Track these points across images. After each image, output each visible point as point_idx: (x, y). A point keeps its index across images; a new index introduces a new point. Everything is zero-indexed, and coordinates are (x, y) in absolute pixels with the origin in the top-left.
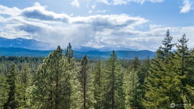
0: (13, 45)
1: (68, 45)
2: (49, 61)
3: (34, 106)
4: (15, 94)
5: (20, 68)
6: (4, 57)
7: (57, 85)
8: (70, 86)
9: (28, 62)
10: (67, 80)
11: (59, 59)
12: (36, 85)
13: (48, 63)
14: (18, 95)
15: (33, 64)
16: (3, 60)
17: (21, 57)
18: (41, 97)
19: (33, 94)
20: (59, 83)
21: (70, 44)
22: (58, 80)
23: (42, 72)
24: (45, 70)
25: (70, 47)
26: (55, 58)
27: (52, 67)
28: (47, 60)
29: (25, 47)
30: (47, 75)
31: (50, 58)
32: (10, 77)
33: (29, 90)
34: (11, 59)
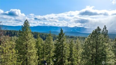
0: (73, 30)
1: (104, 27)
2: (92, 36)
3: (82, 62)
4: (73, 55)
5: (75, 42)
6: (68, 36)
7: (97, 52)
8: (106, 53)
9: (79, 39)
10: (103, 49)
11: (98, 35)
12: (84, 49)
13: (91, 37)
14: (74, 55)
15: (82, 41)
16: (68, 38)
17: (76, 37)
18: (86, 57)
19: (82, 54)
20: (98, 50)
21: (105, 26)
22: (97, 48)
23: (87, 42)
24: (89, 41)
25: (105, 28)
26: (96, 34)
27: (93, 40)
28: (91, 35)
29: (78, 31)
30: (91, 44)
31: (92, 34)
32: (70, 45)
33: (80, 51)
34: (72, 37)
